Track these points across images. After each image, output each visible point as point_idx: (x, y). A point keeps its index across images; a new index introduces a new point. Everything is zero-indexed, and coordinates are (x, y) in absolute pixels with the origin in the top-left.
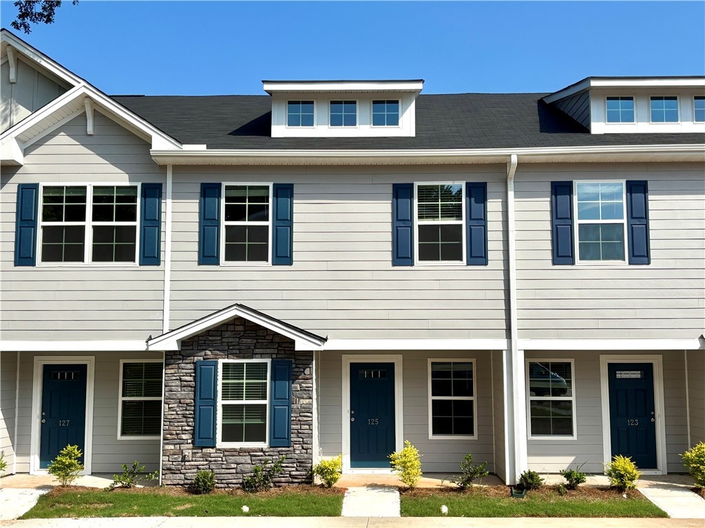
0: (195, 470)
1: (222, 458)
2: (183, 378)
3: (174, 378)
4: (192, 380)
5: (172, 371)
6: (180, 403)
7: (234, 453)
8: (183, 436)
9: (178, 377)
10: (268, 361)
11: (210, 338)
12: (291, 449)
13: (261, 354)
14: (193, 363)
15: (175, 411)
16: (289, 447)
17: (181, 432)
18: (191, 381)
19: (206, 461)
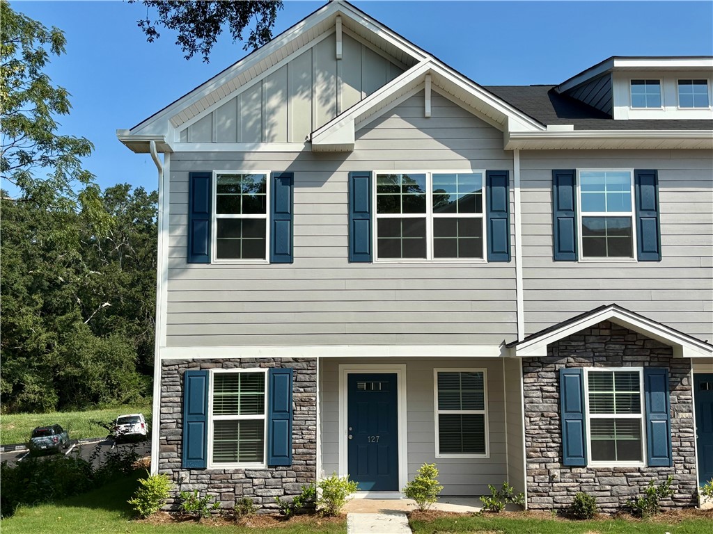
0: (565, 492)
1: (594, 480)
2: (546, 388)
3: (534, 388)
4: (555, 390)
5: (532, 380)
6: (543, 416)
7: (608, 473)
8: (549, 453)
9: (539, 388)
10: (640, 369)
11: (573, 344)
12: (672, 468)
13: (632, 361)
14: (555, 371)
15: (538, 425)
16: (669, 467)
17: (545, 449)
18: (554, 392)
19: (577, 481)
